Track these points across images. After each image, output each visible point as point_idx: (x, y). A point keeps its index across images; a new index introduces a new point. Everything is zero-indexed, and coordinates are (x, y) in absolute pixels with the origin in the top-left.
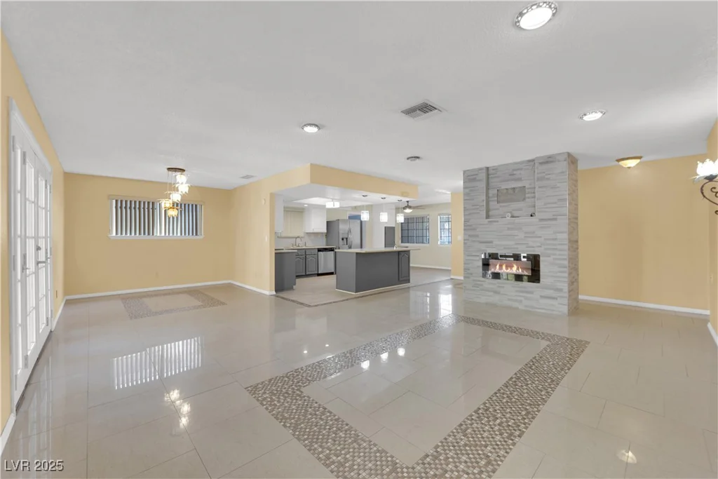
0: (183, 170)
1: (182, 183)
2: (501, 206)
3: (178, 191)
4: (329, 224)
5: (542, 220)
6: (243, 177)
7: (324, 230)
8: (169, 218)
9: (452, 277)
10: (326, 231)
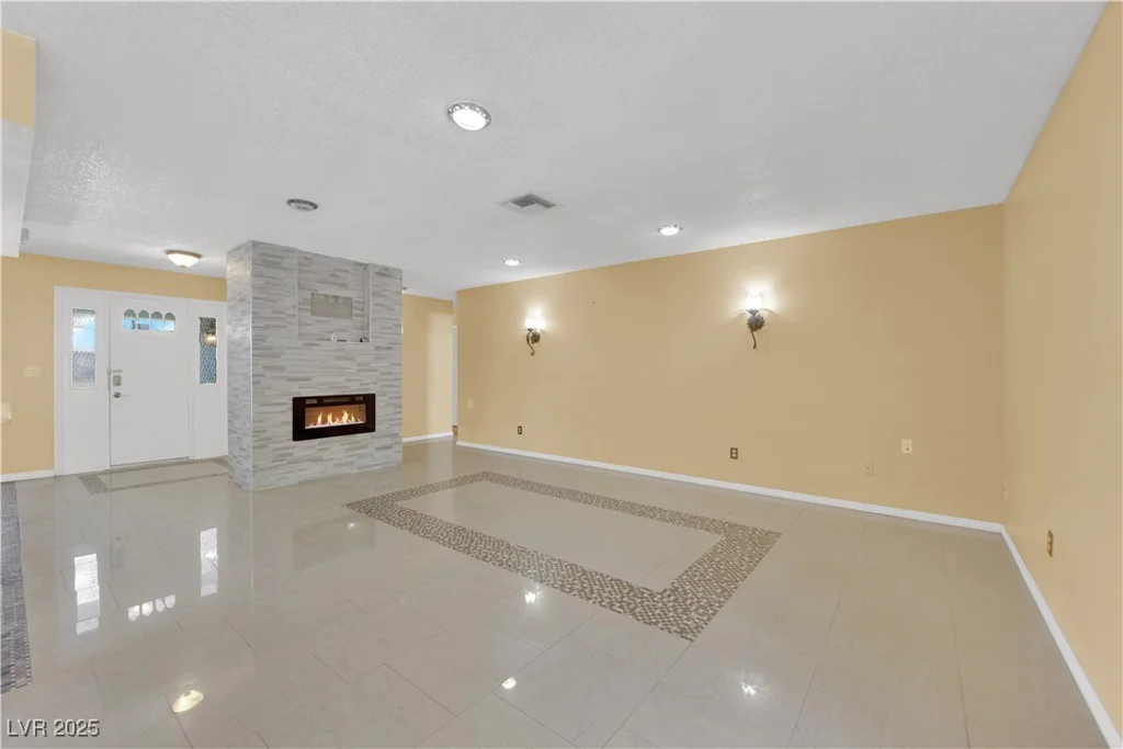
2: (316, 321)
5: (377, 348)
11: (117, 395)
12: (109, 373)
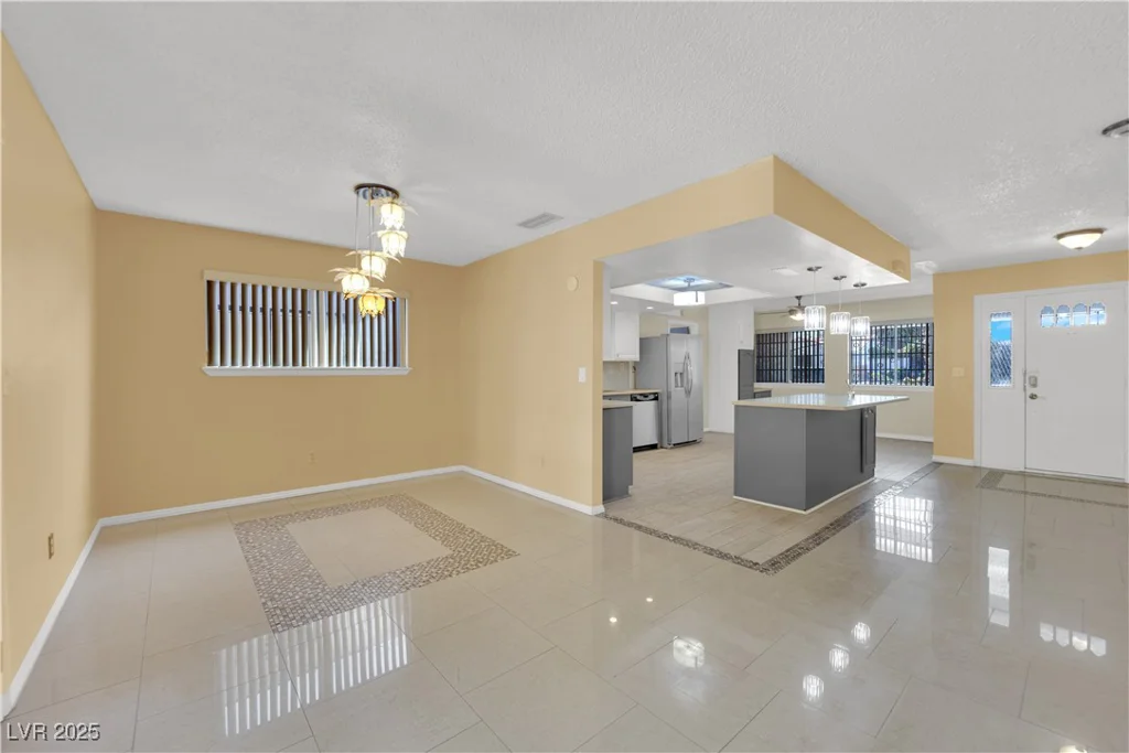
0: (394, 193)
1: (393, 229)
3: (381, 250)
4: (644, 343)
6: (525, 224)
7: (633, 355)
8: (364, 320)
9: (936, 458)
10: (636, 357)
11: (1033, 397)
12: (1025, 374)
